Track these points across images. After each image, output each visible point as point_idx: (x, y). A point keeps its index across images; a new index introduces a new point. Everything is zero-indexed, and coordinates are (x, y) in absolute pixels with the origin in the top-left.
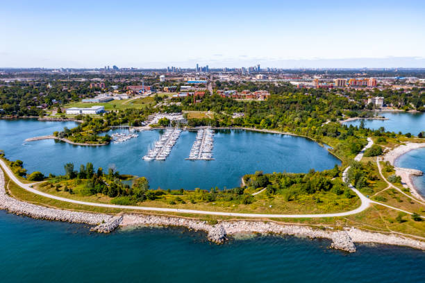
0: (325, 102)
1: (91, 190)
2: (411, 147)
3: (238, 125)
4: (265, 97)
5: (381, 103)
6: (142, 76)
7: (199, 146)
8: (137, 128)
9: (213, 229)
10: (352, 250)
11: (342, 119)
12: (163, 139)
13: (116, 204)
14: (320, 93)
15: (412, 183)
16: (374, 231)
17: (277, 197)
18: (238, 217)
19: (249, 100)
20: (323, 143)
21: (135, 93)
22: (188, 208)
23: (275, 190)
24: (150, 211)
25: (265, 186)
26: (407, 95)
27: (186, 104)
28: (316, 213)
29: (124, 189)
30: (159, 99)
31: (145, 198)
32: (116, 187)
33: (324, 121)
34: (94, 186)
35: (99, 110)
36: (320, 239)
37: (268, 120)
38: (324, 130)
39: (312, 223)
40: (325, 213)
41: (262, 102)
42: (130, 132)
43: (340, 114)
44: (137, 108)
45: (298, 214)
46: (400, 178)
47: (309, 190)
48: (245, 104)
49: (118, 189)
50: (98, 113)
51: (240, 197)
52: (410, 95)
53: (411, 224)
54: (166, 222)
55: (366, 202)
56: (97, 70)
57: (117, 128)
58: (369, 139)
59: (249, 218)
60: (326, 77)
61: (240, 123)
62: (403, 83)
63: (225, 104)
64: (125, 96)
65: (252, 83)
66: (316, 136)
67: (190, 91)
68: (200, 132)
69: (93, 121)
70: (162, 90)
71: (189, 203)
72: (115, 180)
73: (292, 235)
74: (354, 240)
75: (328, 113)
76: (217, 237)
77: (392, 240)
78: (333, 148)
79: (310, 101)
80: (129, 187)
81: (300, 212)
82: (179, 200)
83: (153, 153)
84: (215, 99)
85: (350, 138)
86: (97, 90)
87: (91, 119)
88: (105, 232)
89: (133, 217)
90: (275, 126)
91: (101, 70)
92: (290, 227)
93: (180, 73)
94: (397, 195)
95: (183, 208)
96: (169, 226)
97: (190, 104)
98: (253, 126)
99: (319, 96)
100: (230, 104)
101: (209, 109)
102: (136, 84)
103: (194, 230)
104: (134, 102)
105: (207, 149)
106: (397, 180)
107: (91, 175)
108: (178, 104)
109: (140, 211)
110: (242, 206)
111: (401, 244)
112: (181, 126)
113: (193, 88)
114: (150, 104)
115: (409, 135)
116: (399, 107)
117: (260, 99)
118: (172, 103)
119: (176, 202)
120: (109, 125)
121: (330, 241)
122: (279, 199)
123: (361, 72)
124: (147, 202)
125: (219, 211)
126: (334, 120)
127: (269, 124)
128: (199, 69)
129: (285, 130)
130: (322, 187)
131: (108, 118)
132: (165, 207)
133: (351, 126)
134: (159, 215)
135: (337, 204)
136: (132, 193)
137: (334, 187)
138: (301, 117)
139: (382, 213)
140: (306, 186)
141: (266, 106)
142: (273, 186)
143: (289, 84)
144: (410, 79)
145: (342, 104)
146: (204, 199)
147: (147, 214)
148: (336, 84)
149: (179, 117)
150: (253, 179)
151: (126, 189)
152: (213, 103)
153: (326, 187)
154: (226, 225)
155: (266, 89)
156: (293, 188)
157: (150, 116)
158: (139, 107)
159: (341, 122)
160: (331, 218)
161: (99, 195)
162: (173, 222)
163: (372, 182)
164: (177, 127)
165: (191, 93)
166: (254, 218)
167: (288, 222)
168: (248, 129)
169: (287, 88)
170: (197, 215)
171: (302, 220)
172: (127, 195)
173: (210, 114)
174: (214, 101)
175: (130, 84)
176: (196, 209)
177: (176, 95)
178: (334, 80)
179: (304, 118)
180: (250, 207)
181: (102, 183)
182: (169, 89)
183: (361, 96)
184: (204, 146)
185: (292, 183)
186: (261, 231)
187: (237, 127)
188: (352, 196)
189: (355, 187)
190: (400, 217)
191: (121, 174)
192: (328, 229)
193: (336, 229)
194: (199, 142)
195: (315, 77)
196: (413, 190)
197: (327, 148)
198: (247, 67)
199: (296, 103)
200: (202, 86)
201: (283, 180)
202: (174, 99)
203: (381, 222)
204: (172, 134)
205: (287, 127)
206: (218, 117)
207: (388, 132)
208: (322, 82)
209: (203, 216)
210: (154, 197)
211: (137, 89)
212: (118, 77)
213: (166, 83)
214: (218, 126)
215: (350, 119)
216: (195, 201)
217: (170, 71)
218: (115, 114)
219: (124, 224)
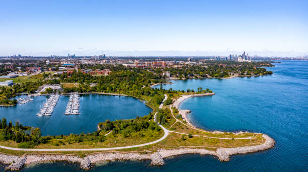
0: (142, 75)
1: (5, 137)
2: (185, 98)
3: (94, 91)
4: (108, 73)
5: (169, 75)
6: (35, 61)
7: (71, 106)
8: (33, 95)
9: (83, 160)
10: (162, 163)
11: (151, 85)
12: (49, 102)
13: (21, 148)
14: (138, 70)
15: (187, 117)
16: (172, 148)
17: (119, 135)
18: (98, 151)
19: (100, 75)
20: (142, 99)
21: (31, 72)
22: (67, 148)
23: (117, 131)
24: (43, 152)
25: (111, 129)
26: (180, 70)
27: (62, 78)
28: (141, 144)
29: (25, 136)
30: (46, 76)
31: (39, 143)
32: (21, 135)
33: (142, 86)
34: (6, 135)
35: (10, 83)
36: (145, 160)
37: (111, 87)
38: (142, 92)
39: (139, 150)
40: (146, 143)
41: (107, 76)
42: (28, 98)
43: (150, 82)
44: (33, 82)
45: (132, 145)
46: (181, 115)
47: (137, 129)
48: (97, 78)
49: (22, 137)
50: (9, 85)
51: (98, 138)
52: (181, 70)
53: (188, 140)
54: (54, 158)
55: (167, 132)
56: (8, 57)
57: (20, 95)
58: (165, 95)
59: (103, 151)
60: (141, 61)
61: (94, 89)
62: (178, 64)
63: (86, 78)
64: (25, 74)
65: (101, 65)
66: (138, 96)
67: (65, 70)
68: (71, 97)
69: (6, 90)
70: (48, 70)
71: (67, 144)
72: (20, 130)
73: (129, 160)
74: (163, 157)
75: (143, 81)
76: (86, 166)
77: (181, 151)
78: (148, 102)
79: (134, 75)
80: (28, 135)
81: (133, 144)
82: (61, 142)
83: (43, 111)
84: (80, 75)
85: (156, 95)
86: (9, 70)
87: (5, 89)
88: (16, 169)
89: (33, 157)
90: (115, 91)
91: (12, 57)
92: (127, 155)
93: (59, 59)
94: (181, 125)
95: (64, 148)
96: (57, 161)
97: (65, 79)
98: (103, 91)
99: (138, 72)
100: (88, 78)
101: (76, 81)
102: (32, 66)
103: (72, 162)
104: (31, 77)
105: (76, 107)
106: (180, 117)
107: (5, 126)
108: (58, 78)
109: (37, 152)
110: (99, 143)
111: (185, 153)
112: (60, 93)
113: (66, 69)
114: (41, 79)
115: (183, 92)
116: (177, 77)
117: (106, 75)
118: (54, 78)
119: (59, 144)
120: (16, 93)
121: (150, 160)
122: (120, 136)
123: (158, 58)
124: (41, 146)
125: (85, 148)
126: (147, 86)
127: (112, 90)
128: (70, 57)
129: (121, 93)
130: (144, 127)
131: (15, 88)
132: (53, 148)
133: (156, 88)
134: (49, 154)
135: (152, 136)
136: (31, 140)
137: (150, 125)
138: (129, 84)
139: (175, 136)
140: (135, 126)
141: (109, 78)
142: (116, 129)
143: (122, 66)
144: (181, 62)
145: (150, 76)
146: (76, 141)
147: (42, 154)
148: (146, 65)
149: (58, 87)
150: (105, 125)
151: (27, 137)
152: (78, 78)
153: (146, 126)
154: (90, 157)
155: (109, 68)
156: (128, 129)
157: (41, 87)
158: (34, 81)
159: (151, 86)
160: (150, 145)
161: (10, 141)
162: (58, 158)
163: (168, 120)
164: (57, 93)
165: (65, 72)
166: (107, 151)
167: (126, 151)
168: (100, 93)
169: (121, 68)
170: (73, 152)
171: (134, 149)
172: (28, 141)
173: (76, 85)
174: (79, 76)
175: (29, 66)
176: (72, 148)
177: (56, 73)
178: (146, 63)
179: (131, 85)
180: (103, 144)
181: (12, 132)
182: (52, 69)
183: (159, 71)
184: (74, 105)
185: (127, 125)
186: (111, 159)
187: (93, 93)
188: (160, 130)
189: (160, 124)
190: (183, 137)
191: (23, 126)
192: (149, 153)
193: (153, 152)
194: (71, 103)
195: (136, 61)
196: (187, 121)
197: (144, 102)
198: (98, 55)
199: (126, 76)
200: (71, 67)
201: (122, 125)
202: (55, 76)
203: (175, 142)
204: (54, 98)
205: (122, 91)
206: (82, 86)
207: (174, 91)
208: (139, 64)
209: (76, 152)
210: (45, 142)
211: (33, 69)
212: (21, 62)
213: (50, 65)
214: (82, 92)
215: (155, 84)
216: (71, 142)
217: (52, 58)
218: (19, 86)
219: (28, 163)
